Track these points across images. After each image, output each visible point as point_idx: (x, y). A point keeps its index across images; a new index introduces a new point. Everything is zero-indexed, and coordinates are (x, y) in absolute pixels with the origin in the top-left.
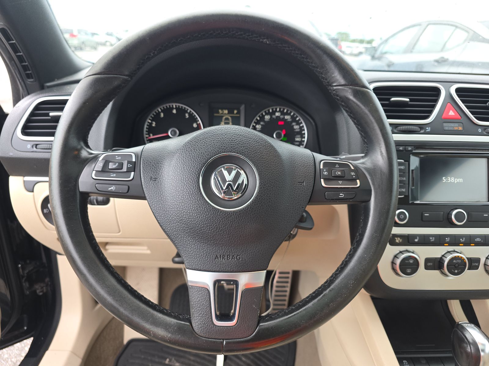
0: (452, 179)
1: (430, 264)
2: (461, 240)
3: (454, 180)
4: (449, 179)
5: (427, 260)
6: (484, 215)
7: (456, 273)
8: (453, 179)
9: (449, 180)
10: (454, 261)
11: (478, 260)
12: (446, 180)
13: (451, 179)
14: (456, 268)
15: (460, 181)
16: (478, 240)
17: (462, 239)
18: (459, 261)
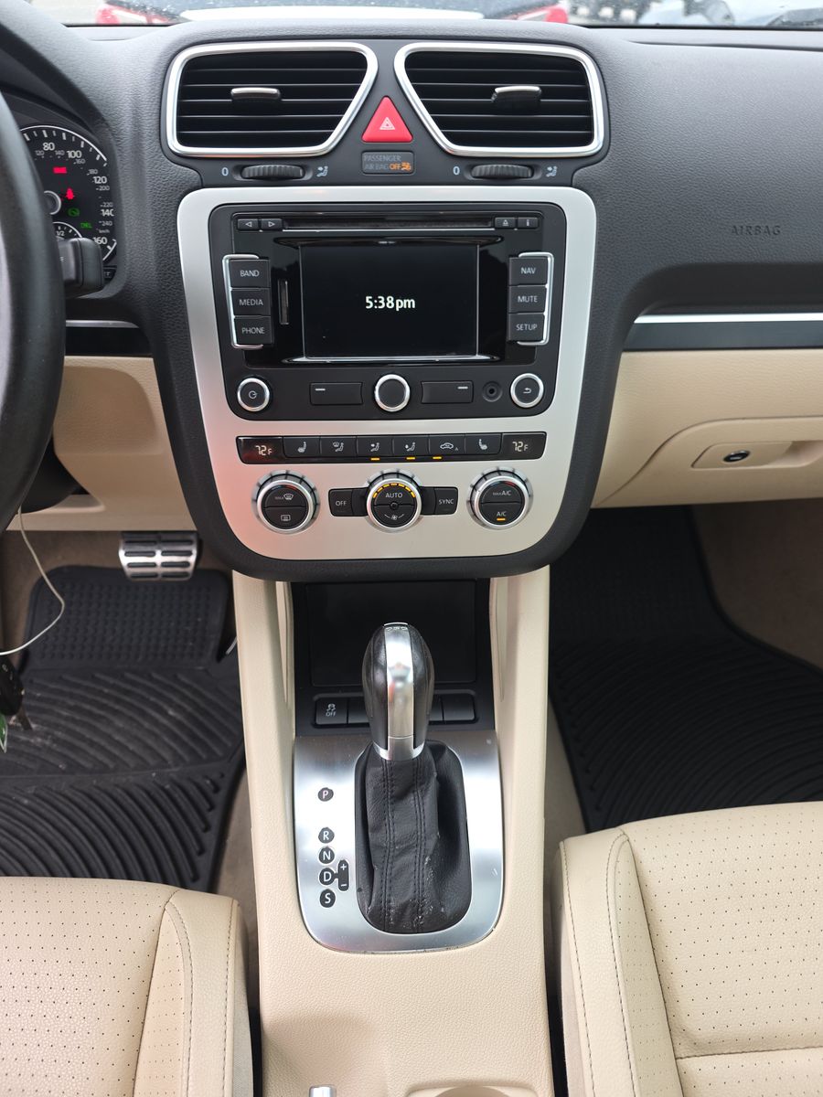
0: (389, 302)
1: (341, 503)
2: (407, 447)
3: (395, 302)
4: (382, 302)
5: (334, 495)
6: (460, 388)
7: (393, 521)
8: (391, 302)
9: (381, 304)
10: (388, 495)
11: (452, 493)
12: (374, 304)
13: (386, 302)
14: (394, 510)
15: (409, 307)
16: (447, 446)
17: (410, 447)
18: (400, 495)
